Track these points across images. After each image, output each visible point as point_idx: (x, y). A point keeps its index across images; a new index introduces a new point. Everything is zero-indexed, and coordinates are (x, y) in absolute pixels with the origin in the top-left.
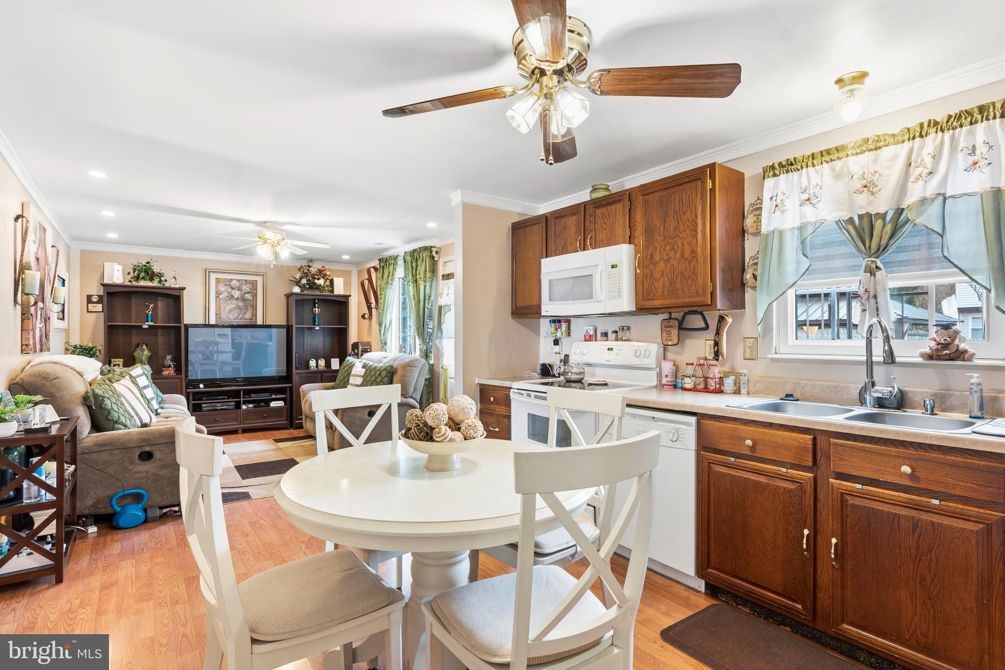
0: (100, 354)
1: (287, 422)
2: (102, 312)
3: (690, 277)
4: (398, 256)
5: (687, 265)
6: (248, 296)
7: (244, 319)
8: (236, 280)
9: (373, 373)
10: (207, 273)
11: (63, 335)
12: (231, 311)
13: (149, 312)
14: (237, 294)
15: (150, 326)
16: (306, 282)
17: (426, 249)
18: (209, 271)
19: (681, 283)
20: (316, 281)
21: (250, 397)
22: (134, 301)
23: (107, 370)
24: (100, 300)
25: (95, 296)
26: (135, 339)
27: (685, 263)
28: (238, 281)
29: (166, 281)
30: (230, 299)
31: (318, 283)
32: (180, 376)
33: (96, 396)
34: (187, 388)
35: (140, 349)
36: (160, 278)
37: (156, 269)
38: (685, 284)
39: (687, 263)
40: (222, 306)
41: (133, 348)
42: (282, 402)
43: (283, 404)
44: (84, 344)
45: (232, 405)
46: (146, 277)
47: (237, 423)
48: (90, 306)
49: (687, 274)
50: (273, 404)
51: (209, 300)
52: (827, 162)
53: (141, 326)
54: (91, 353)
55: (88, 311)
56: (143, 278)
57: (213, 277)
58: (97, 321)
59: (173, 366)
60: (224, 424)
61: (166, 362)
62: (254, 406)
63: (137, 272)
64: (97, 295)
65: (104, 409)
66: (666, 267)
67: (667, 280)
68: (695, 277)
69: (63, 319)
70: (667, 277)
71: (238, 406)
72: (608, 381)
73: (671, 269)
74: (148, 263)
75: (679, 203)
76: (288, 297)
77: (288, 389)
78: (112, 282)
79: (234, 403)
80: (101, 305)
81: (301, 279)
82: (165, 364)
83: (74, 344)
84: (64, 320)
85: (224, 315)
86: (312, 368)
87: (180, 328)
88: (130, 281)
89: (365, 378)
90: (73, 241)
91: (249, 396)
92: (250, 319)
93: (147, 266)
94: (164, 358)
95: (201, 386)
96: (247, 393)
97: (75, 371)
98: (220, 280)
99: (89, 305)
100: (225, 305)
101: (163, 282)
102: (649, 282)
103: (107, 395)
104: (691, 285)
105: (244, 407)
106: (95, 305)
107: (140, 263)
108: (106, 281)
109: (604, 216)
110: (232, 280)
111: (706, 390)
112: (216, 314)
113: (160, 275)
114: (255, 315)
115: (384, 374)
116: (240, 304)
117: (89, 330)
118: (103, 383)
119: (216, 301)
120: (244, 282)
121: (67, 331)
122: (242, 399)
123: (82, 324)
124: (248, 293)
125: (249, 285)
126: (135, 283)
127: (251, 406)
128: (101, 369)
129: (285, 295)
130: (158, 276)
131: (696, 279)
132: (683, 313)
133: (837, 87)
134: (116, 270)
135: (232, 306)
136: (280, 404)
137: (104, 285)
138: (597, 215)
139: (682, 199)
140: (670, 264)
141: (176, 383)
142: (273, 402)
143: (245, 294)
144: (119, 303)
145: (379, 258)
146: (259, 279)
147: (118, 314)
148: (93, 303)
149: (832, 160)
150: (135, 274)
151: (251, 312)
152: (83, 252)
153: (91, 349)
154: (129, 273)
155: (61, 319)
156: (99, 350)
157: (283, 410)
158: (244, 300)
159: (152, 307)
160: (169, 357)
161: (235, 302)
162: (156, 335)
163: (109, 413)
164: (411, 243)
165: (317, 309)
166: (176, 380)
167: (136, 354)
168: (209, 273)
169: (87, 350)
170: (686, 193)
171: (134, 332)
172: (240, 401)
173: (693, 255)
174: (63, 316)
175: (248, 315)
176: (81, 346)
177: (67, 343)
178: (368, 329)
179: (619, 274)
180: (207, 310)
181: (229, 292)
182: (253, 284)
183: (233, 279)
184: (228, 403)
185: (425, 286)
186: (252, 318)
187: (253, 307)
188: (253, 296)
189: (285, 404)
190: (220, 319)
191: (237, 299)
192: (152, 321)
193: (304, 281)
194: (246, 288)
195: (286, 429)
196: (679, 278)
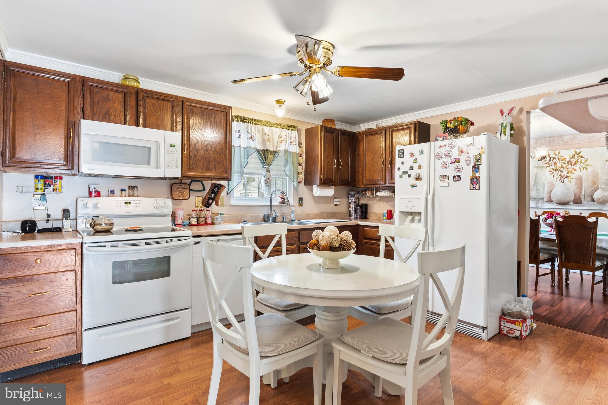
3: (219, 163)
5: (218, 156)
19: (214, 165)
27: (217, 154)
38: (217, 166)
39: (218, 154)
49: (218, 161)
52: (257, 124)
66: (205, 154)
67: (206, 162)
68: (222, 163)
70: (206, 160)
72: (143, 227)
73: (208, 156)
75: (214, 120)
102: (193, 161)
104: (220, 167)
109: (155, 107)
111: (206, 224)
131: (223, 164)
132: (191, 180)
133: (276, 103)
138: (148, 103)
139: (216, 119)
140: (208, 153)
149: (258, 124)
170: (219, 116)
173: (222, 151)
179: (177, 152)
196: (213, 162)
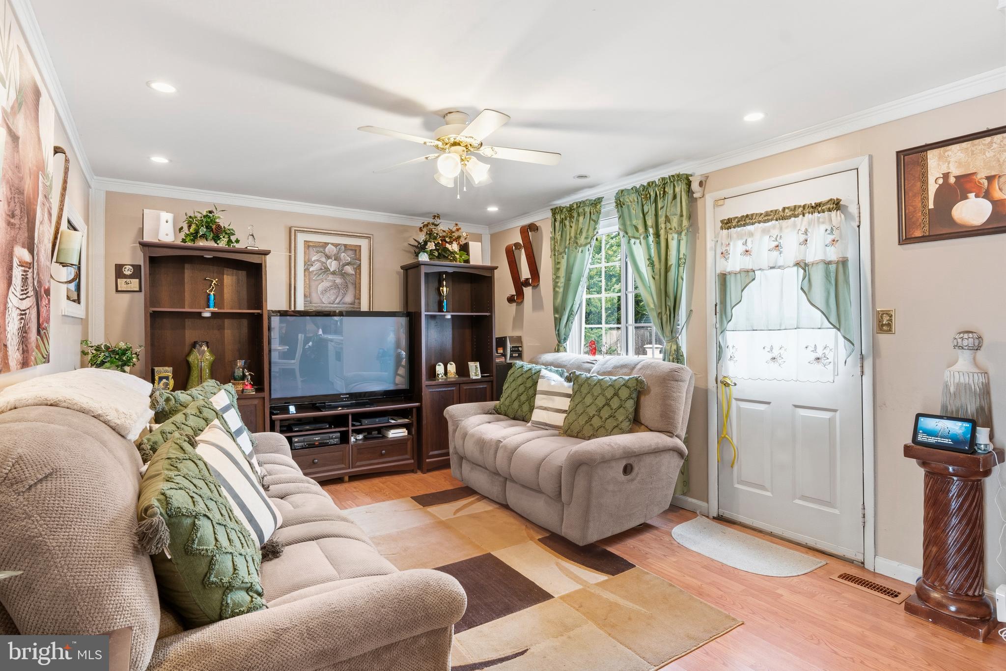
0: (138, 359)
1: (412, 461)
2: (140, 291)
4: (599, 200)
6: (349, 269)
7: (343, 303)
8: (332, 244)
9: (597, 391)
10: (292, 233)
11: (79, 328)
12: (325, 291)
13: (211, 291)
14: (333, 265)
15: (213, 313)
16: (434, 248)
17: (678, 177)
18: (295, 230)
20: (448, 246)
21: (361, 425)
22: (188, 273)
23: (164, 397)
24: (137, 272)
25: (127, 267)
26: (190, 335)
28: (336, 245)
29: (237, 241)
30: (325, 272)
31: (450, 249)
32: (261, 395)
33: (173, 516)
34: (272, 414)
35: (199, 351)
36: (229, 237)
37: (223, 221)
40: (313, 284)
41: (187, 349)
42: (405, 430)
43: (406, 434)
44: (113, 344)
45: (336, 438)
46: (208, 234)
47: (343, 466)
48: (121, 282)
50: (393, 434)
51: (295, 274)
53: (200, 313)
54: (124, 358)
55: (117, 291)
56: (204, 236)
57: (301, 238)
58: (131, 306)
59: (249, 377)
60: (325, 468)
61: (236, 370)
62: (364, 436)
63: (193, 227)
64: (132, 265)
65: (198, 554)
69: (78, 301)
71: (344, 438)
74: (211, 212)
76: (407, 270)
77: (414, 410)
78: (155, 241)
79: (339, 434)
80: (137, 280)
81: (426, 243)
82: (236, 374)
83: (95, 343)
84: (79, 303)
85: (315, 298)
86: (440, 376)
87: (260, 316)
88: (184, 241)
89: (578, 399)
90: (95, 177)
91: (360, 422)
92: (351, 304)
93: (210, 217)
94: (233, 364)
95: (292, 409)
96: (357, 417)
97: (106, 423)
98: (311, 244)
99: (118, 280)
100: (317, 283)
101: (233, 243)
103: (201, 507)
105: (353, 439)
106: (128, 280)
107: (199, 212)
108: (147, 238)
110: (327, 244)
112: (305, 296)
113: (230, 234)
114: (358, 297)
115: (624, 393)
116: (339, 280)
117: (119, 320)
118: (181, 455)
119: (305, 275)
120: (343, 247)
121: (84, 323)
122: (351, 428)
123: (109, 309)
124: (348, 264)
125: (350, 253)
126: (189, 244)
127: (360, 437)
128: (150, 396)
129: (402, 268)
130: (226, 233)
134: (163, 221)
135: (326, 284)
136: (401, 433)
137: (144, 245)
141: (256, 405)
142: (392, 431)
143: (344, 265)
144: (166, 277)
145: (552, 208)
146: (364, 244)
147: (165, 293)
148: (126, 277)
150: (192, 230)
151: (354, 292)
152: (110, 195)
153: (124, 351)
154: (181, 229)
155: (74, 301)
156: (136, 353)
157: (407, 443)
158: (343, 275)
159: (215, 283)
160: (240, 363)
161: (331, 277)
162: (221, 328)
163: (211, 563)
164: (636, 175)
165: (445, 289)
166: (256, 402)
167: (191, 359)
168: (295, 233)
169: (118, 354)
171: (188, 322)
172: (348, 431)
174: (79, 295)
175: (349, 298)
176: (107, 348)
177: (84, 342)
178: (515, 319)
180: (291, 289)
181: (323, 263)
182: (356, 250)
183: (329, 243)
184: (331, 435)
185: (679, 241)
186: (355, 302)
187: (355, 284)
188: (355, 269)
189: (408, 434)
190: (311, 303)
191: (334, 273)
192: (215, 306)
193: (431, 246)
194: (345, 257)
195: (413, 471)
